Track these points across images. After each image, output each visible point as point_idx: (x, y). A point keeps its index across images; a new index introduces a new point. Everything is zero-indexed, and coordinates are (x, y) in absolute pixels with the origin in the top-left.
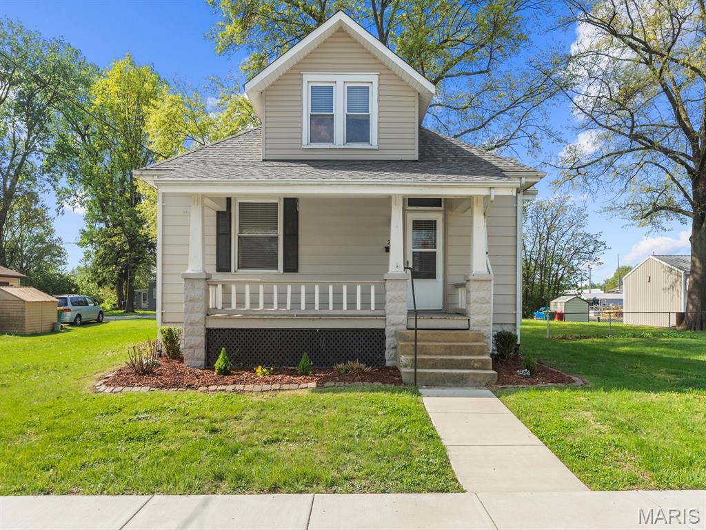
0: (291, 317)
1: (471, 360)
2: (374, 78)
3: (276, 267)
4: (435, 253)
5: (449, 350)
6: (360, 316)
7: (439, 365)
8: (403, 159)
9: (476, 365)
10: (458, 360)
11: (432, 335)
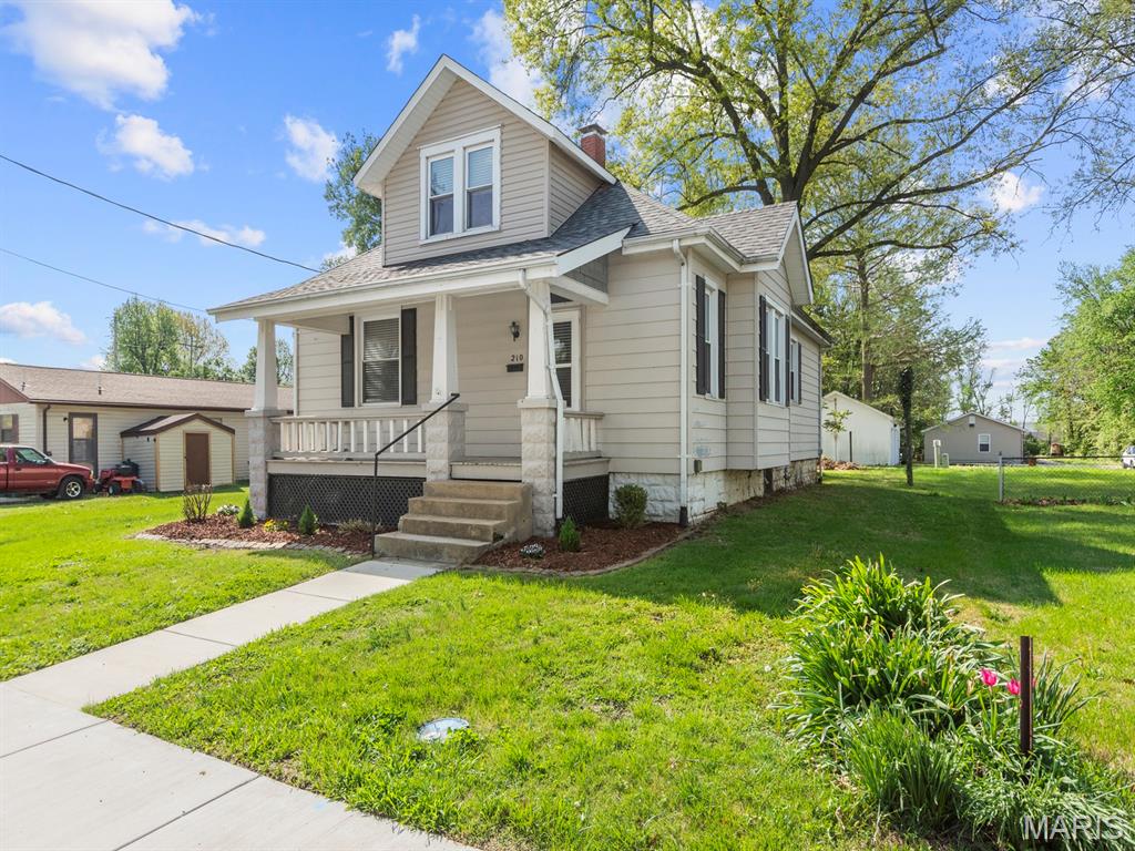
0: (337, 462)
1: (467, 525)
2: (495, 134)
3: (396, 399)
4: (570, 368)
5: (462, 511)
6: (405, 460)
7: (432, 530)
8: (530, 239)
9: (473, 533)
10: (452, 525)
11: (460, 488)
